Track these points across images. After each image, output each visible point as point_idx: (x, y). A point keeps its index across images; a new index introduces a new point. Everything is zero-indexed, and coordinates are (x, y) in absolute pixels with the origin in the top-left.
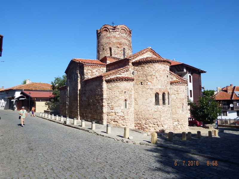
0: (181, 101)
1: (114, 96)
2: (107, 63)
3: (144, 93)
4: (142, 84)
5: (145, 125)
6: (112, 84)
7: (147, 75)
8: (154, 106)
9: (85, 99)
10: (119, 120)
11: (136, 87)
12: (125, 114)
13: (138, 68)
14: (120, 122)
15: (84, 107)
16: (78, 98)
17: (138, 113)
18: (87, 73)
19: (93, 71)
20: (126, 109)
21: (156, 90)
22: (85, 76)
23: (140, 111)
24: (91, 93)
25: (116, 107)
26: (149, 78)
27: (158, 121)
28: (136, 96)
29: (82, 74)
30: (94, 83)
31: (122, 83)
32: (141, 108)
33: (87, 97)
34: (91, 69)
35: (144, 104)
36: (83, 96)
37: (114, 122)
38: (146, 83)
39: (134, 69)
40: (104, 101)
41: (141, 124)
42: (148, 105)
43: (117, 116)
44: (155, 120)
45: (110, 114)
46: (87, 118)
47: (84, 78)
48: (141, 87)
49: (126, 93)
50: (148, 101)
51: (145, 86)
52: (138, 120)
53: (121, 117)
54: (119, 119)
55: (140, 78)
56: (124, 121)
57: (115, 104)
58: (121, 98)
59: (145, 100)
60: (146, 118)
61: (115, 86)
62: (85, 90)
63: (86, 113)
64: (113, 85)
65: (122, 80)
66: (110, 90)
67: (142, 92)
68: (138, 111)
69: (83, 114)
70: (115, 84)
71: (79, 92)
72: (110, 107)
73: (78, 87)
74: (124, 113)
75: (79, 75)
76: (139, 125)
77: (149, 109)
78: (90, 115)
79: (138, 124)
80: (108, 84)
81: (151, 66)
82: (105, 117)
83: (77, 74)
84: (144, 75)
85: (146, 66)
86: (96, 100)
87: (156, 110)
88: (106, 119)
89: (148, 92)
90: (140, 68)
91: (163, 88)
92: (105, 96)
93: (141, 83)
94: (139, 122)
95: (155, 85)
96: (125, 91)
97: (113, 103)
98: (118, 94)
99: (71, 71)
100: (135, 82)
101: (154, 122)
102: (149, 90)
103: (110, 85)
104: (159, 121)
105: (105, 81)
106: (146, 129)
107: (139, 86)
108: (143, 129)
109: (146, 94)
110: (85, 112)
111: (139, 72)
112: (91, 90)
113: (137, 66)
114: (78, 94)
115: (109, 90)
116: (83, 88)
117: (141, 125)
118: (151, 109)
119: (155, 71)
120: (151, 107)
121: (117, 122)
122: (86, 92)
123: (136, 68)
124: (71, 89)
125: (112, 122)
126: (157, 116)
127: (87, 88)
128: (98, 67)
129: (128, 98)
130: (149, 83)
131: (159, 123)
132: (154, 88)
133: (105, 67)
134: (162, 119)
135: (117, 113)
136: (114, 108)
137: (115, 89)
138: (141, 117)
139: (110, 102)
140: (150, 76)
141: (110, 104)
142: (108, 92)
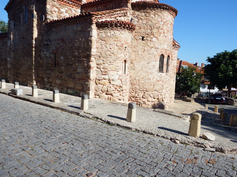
0: (174, 69)
1: (109, 53)
2: (83, 3)
3: (146, 53)
4: (143, 40)
5: (142, 99)
6: (108, 31)
7: (153, 27)
8: (157, 73)
9: (47, 55)
10: (115, 91)
11: (135, 43)
12: (123, 83)
13: (139, 14)
14: (116, 94)
15: (45, 68)
16: (34, 52)
17: (135, 82)
18: (51, 12)
19: (61, 9)
20: (125, 75)
21: (162, 50)
22: (47, 15)
23: (137, 79)
24: (61, 44)
25: (111, 72)
26: (155, 31)
27: (159, 94)
28: (134, 56)
29: (42, 12)
30: (69, 27)
31: (123, 32)
32: (138, 75)
33: (51, 51)
34: (58, 6)
35: (144, 69)
36: (44, 50)
37: (106, 94)
38: (149, 39)
39: (133, 14)
40: (92, 59)
41: (136, 97)
42: (150, 71)
43: (111, 85)
44: (156, 93)
45: (101, 81)
46: (51, 86)
47: (46, 19)
48: (142, 44)
49: (126, 50)
50: (150, 65)
51: (149, 43)
52: (132, 91)
53: (117, 87)
54: (114, 89)
55: (141, 30)
56: (121, 94)
57: (111, 66)
58: (119, 56)
59: (146, 64)
60: (145, 90)
61: (112, 36)
62: (49, 40)
63: (48, 78)
64: (109, 34)
65: (124, 27)
66: (103, 42)
67: (144, 52)
68: (134, 79)
69: (43, 79)
70: (112, 32)
71: (34, 43)
72: (102, 70)
73: (32, 34)
74: (123, 80)
75: (35, 13)
76: (134, 99)
77: (150, 76)
78: (58, 82)
79: (132, 98)
80: (101, 31)
81: (160, 14)
82: (92, 86)
83: (32, 11)
84: (149, 27)
85: (152, 13)
86: (72, 57)
87: (159, 79)
88: (93, 89)
89: (151, 53)
90: (143, 14)
91: (168, 49)
92: (94, 51)
93: (143, 37)
94: (134, 94)
95: (161, 43)
96: (126, 46)
97: (106, 65)
98: (116, 50)
99: (18, 7)
100: (134, 35)
101: (155, 95)
102: (153, 50)
103: (103, 33)
104: (161, 94)
105: (95, 25)
106: (143, 105)
107: (138, 42)
108: (139, 104)
109: (148, 56)
110: (48, 76)
111: (141, 21)
112: (63, 40)
113: (138, 10)
114: (34, 46)
115: (101, 41)
116: (43, 36)
117: (137, 99)
118: (153, 78)
119: (163, 23)
120: (153, 74)
121: (111, 95)
122: (49, 43)
123: (137, 14)
124: (17, 37)
125: (104, 94)
126: (159, 87)
127: (53, 36)
128: (69, 5)
129: (128, 58)
130: (154, 39)
131: (160, 96)
132: (160, 47)
133: (80, 8)
134: (164, 91)
135: (113, 80)
136: (108, 72)
137: (112, 41)
138: (138, 87)
139: (101, 62)
140: (157, 28)
141: (101, 66)
142: (99, 44)
